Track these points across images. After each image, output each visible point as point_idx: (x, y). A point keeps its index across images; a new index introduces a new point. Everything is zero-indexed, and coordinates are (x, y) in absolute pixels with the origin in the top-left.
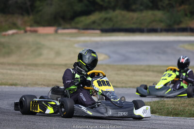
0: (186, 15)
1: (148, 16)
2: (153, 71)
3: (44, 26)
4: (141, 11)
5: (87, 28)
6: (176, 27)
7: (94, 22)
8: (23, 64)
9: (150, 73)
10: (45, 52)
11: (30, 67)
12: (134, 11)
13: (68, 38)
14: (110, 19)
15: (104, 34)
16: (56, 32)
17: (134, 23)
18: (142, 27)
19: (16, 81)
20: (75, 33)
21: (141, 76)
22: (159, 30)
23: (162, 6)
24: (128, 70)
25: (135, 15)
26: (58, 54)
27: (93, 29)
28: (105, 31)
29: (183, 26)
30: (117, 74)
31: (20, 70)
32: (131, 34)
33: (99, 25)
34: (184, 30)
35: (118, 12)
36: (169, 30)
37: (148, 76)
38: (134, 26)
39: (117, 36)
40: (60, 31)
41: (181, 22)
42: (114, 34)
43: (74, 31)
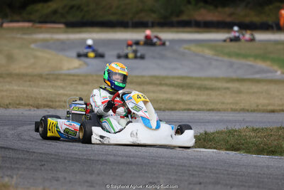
2: (166, 85)
5: (45, 20)
6: (175, 19)
7: (55, 12)
9: (164, 88)
13: (19, 36)
14: (79, 8)
15: (70, 30)
16: (1, 25)
17: (114, 14)
20: (28, 28)
21: (154, 92)
22: (150, 24)
27: (54, 22)
28: (72, 25)
29: (184, 18)
33: (63, 16)
34: (186, 24)
36: (165, 23)
37: (165, 92)
38: (113, 18)
40: (5, 25)
41: (181, 13)
42: (84, 29)
43: (26, 24)
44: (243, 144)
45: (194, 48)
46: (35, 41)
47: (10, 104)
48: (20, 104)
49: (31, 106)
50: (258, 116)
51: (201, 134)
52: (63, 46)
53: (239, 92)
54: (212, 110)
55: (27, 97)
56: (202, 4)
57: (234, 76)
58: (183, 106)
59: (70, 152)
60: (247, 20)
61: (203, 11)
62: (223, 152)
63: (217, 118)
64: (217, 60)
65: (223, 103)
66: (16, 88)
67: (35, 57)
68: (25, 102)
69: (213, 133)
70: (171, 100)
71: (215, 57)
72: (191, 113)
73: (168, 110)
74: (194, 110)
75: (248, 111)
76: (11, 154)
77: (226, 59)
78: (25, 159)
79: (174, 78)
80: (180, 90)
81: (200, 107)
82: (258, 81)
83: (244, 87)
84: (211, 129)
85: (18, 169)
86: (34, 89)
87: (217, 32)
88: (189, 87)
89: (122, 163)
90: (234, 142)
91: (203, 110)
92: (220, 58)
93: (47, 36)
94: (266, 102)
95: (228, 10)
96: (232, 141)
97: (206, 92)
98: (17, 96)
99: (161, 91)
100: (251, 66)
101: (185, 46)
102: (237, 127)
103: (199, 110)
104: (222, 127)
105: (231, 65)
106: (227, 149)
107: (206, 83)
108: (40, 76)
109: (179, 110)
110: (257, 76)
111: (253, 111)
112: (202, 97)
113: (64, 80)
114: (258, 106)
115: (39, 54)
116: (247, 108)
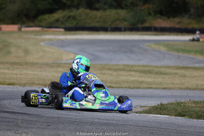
0: (150, 14)
1: (112, 14)
2: (134, 71)
3: (8, 24)
4: (105, 9)
5: (50, 26)
6: (140, 26)
7: (57, 20)
8: (7, 63)
9: (133, 73)
10: (13, 50)
11: (15, 66)
12: (97, 9)
13: (32, 36)
14: (74, 18)
15: (68, 32)
16: (20, 29)
17: (97, 22)
18: (106, 25)
19: (13, 81)
20: (39, 31)
21: (125, 76)
22: (123, 29)
23: (126, 5)
24: (110, 69)
25: (99, 14)
26: (27, 52)
27: (57, 27)
28: (69, 29)
29: (147, 25)
30: (102, 74)
31: (9, 69)
32: (95, 32)
33: (63, 23)
34: (148, 29)
35: (81, 10)
36: (133, 29)
37: (133, 76)
38: (97, 25)
39: (81, 34)
40: (23, 29)
41: (144, 21)
42: (77, 32)
43: (37, 29)
44: (187, 112)
45: (153, 46)
46: (44, 40)
47: (26, 83)
48: (33, 84)
49: (41, 84)
50: (198, 93)
51: (158, 105)
52: (63, 44)
53: (184, 76)
54: (166, 88)
55: (38, 78)
56: (158, 15)
57: (181, 65)
58: (146, 86)
59: (67, 116)
60: (190, 27)
61: (159, 20)
62: (173, 117)
63: (169, 94)
64: (169, 54)
65: (173, 84)
66: (30, 72)
67: (44, 51)
68: (36, 82)
69: (166, 104)
70: (138, 81)
71: (168, 52)
72: (151, 91)
73: (135, 88)
74: (153, 88)
75: (190, 89)
76: (27, 118)
77: (176, 53)
78: (37, 121)
79: (139, 66)
80: (144, 75)
81: (157, 86)
82: (197, 69)
83: (188, 73)
84: (165, 102)
85: (32, 128)
86: (43, 73)
87: (169, 35)
88: (150, 72)
89: (103, 125)
90: (181, 111)
91: (159, 88)
92: (171, 53)
93: (52, 37)
94: (202, 83)
95: (177, 20)
96: (179, 110)
97: (162, 76)
98: (31, 78)
99: (130, 75)
100: (192, 58)
101: (147, 44)
102: (183, 101)
103: (156, 88)
104: (172, 100)
105: (179, 57)
106: (176, 116)
107: (162, 69)
108: (47, 65)
109: (143, 88)
110: (197, 65)
111: (194, 89)
112: (159, 79)
113: (64, 67)
114: (197, 86)
115: (47, 49)
116: (189, 87)
